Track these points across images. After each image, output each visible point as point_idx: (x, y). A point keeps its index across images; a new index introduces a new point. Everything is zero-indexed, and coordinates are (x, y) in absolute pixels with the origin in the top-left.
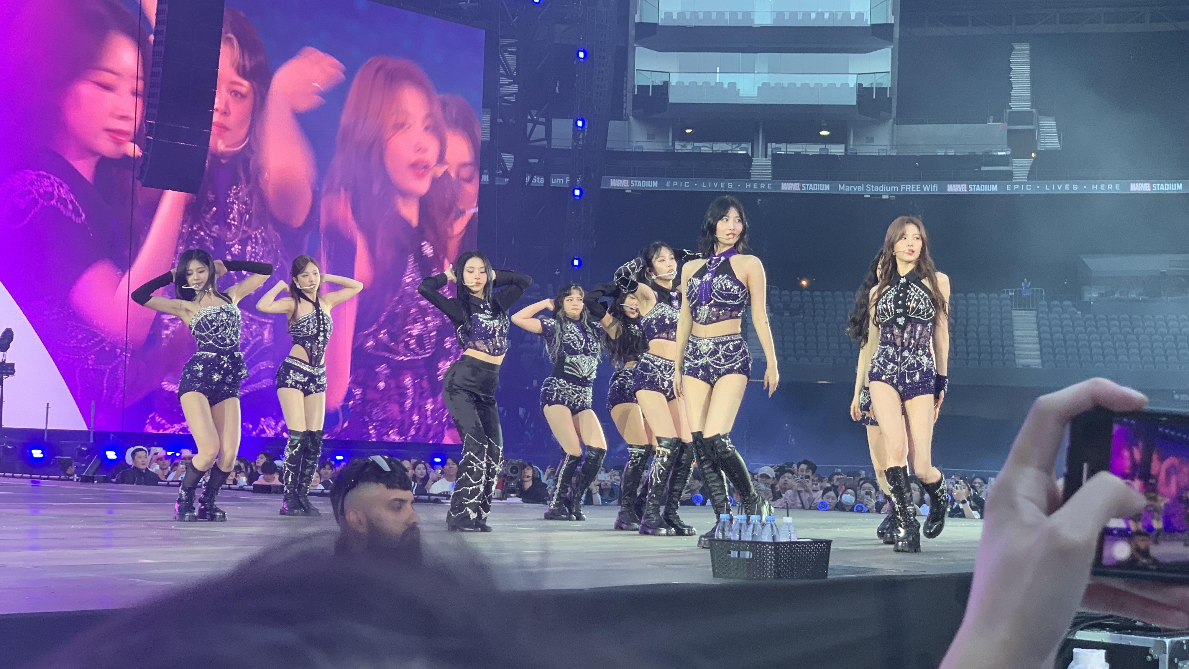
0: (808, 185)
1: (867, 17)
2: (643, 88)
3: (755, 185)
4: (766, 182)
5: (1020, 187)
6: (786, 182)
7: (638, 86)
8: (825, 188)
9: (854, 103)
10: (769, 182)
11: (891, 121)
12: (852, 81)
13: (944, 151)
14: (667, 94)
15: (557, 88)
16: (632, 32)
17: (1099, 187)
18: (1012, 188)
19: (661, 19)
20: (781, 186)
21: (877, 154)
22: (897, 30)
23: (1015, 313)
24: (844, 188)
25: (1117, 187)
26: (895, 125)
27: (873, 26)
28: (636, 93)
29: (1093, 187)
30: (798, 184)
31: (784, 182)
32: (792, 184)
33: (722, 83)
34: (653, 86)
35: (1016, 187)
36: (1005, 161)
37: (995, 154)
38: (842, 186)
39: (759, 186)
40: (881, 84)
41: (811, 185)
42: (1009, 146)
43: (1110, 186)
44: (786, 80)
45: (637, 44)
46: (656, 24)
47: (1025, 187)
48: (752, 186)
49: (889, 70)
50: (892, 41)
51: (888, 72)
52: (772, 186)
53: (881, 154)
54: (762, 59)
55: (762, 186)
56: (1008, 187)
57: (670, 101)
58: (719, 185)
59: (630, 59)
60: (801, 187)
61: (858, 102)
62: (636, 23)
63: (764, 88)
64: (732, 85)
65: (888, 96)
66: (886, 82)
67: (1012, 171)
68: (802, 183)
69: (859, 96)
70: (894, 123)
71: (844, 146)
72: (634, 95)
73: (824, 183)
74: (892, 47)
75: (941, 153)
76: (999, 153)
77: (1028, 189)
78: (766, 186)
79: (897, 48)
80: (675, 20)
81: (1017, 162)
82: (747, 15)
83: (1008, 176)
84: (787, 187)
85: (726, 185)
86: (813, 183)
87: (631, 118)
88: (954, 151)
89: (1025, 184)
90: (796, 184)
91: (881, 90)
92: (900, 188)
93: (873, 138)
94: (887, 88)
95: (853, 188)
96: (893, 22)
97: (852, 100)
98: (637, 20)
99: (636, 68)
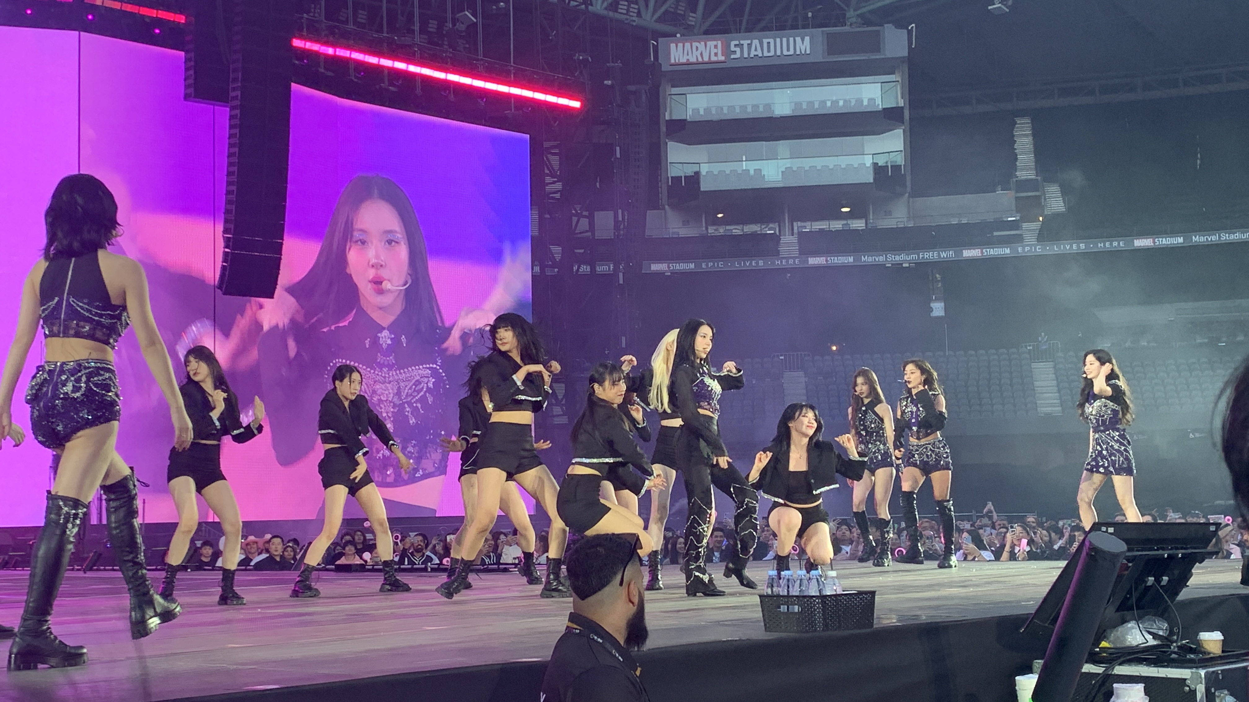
0: (832, 258)
1: (879, 102)
2: (676, 180)
3: (784, 261)
4: (794, 258)
5: (1031, 248)
6: (813, 257)
7: (672, 177)
8: (849, 260)
9: (872, 181)
10: (796, 257)
11: (907, 194)
12: (868, 161)
13: (957, 219)
14: (698, 183)
15: (598, 184)
16: (663, 129)
17: (1104, 245)
18: (1024, 249)
19: (690, 115)
20: (808, 261)
21: (895, 226)
22: (907, 112)
23: (1034, 365)
24: (867, 259)
25: (1121, 244)
26: (911, 199)
27: (884, 109)
29: (1099, 245)
30: (824, 258)
31: (811, 257)
32: (818, 258)
33: (749, 170)
34: (685, 177)
35: (1027, 249)
36: (1015, 225)
37: (1005, 219)
38: (865, 257)
39: (787, 262)
40: (896, 162)
41: (836, 258)
42: (1017, 212)
43: (1115, 244)
44: (807, 163)
45: (668, 139)
46: (686, 120)
47: (1035, 249)
48: (782, 262)
49: (902, 149)
50: (903, 123)
51: (901, 151)
52: (800, 261)
53: (899, 226)
54: (783, 146)
55: (791, 261)
56: (1020, 250)
57: (702, 189)
58: (751, 264)
59: (663, 154)
60: (827, 261)
61: (875, 179)
62: (667, 121)
63: (787, 172)
64: (758, 171)
65: (903, 172)
66: (900, 160)
67: (1021, 235)
68: (827, 257)
69: (875, 174)
70: (909, 197)
71: (864, 221)
72: (668, 186)
73: (848, 256)
74: (903, 127)
75: (955, 222)
76: (1009, 219)
77: (1039, 249)
78: (794, 261)
79: (908, 129)
80: (702, 115)
81: (1025, 225)
82: (768, 106)
83: (1019, 239)
84: (814, 261)
85: (757, 263)
86: (837, 256)
87: (667, 207)
88: (967, 219)
89: (1035, 246)
90: (822, 258)
91: (896, 168)
92: (919, 257)
93: (891, 212)
94: (901, 166)
95: (875, 259)
96: (903, 105)
97: (869, 178)
98: (667, 118)
99: (669, 161)
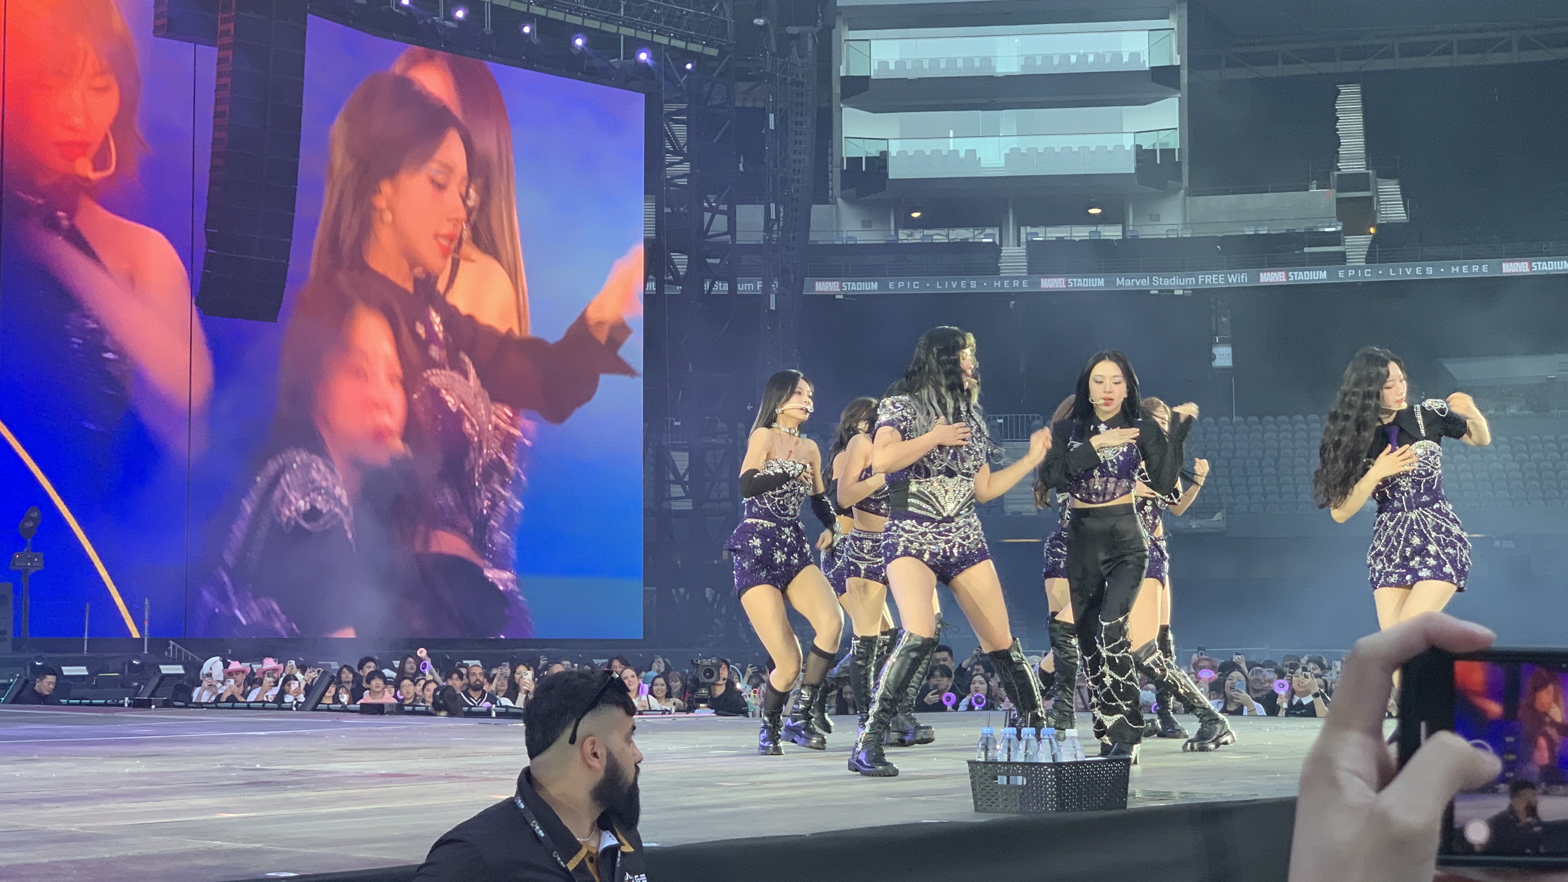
0: (1075, 280)
1: (1144, 57)
2: (855, 162)
3: (1006, 283)
4: (1020, 278)
5: (1357, 273)
6: (1047, 277)
7: (848, 159)
8: (1098, 283)
9: (1133, 171)
10: (1025, 278)
11: (1182, 191)
12: (1129, 142)
13: (1253, 228)
14: (885, 167)
15: (741, 165)
16: (837, 89)
17: (1461, 270)
18: (1346, 274)
19: (875, 70)
20: (1040, 283)
21: (1165, 237)
22: (1184, 74)
24: (1124, 283)
25: (1485, 268)
26: (1188, 198)
27: (1153, 68)
28: (845, 168)
29: (1453, 269)
30: (1063, 280)
31: (1044, 278)
32: (1055, 280)
33: (957, 152)
34: (867, 158)
35: (1351, 273)
36: (1335, 239)
37: (1321, 230)
38: (1120, 280)
39: (1011, 284)
40: (1167, 144)
41: (1080, 280)
42: (1339, 220)
43: (1475, 268)
44: (1041, 143)
45: (843, 103)
46: (867, 78)
47: (1363, 273)
48: (1002, 284)
49: (1177, 126)
50: (1179, 89)
51: (1176, 129)
52: (1028, 284)
53: (1171, 236)
54: (1007, 118)
55: (1016, 283)
56: (1341, 274)
57: (890, 178)
58: (959, 285)
59: (835, 124)
60: (1067, 283)
61: (1137, 169)
62: (842, 77)
63: (1012, 155)
64: (971, 153)
65: (1177, 160)
66: (1174, 141)
67: (1344, 253)
68: (1068, 278)
69: (1138, 161)
70: (1186, 195)
71: (1120, 228)
72: (842, 171)
73: (1097, 277)
74: (1179, 95)
75: (1250, 231)
76: (1327, 230)
77: (1368, 275)
78: (1021, 283)
79: (1186, 98)
80: (893, 71)
81: (1350, 239)
82: (987, 61)
83: (1341, 259)
84: (1049, 284)
85: (968, 285)
86: (1082, 278)
87: (839, 200)
88: (1266, 228)
89: (1362, 268)
90: (1060, 280)
91: (1167, 153)
92: (1197, 281)
93: (1159, 215)
94: (1174, 149)
95: (1135, 283)
96: (1179, 63)
97: (1129, 167)
98: (842, 74)
99: (844, 136)
